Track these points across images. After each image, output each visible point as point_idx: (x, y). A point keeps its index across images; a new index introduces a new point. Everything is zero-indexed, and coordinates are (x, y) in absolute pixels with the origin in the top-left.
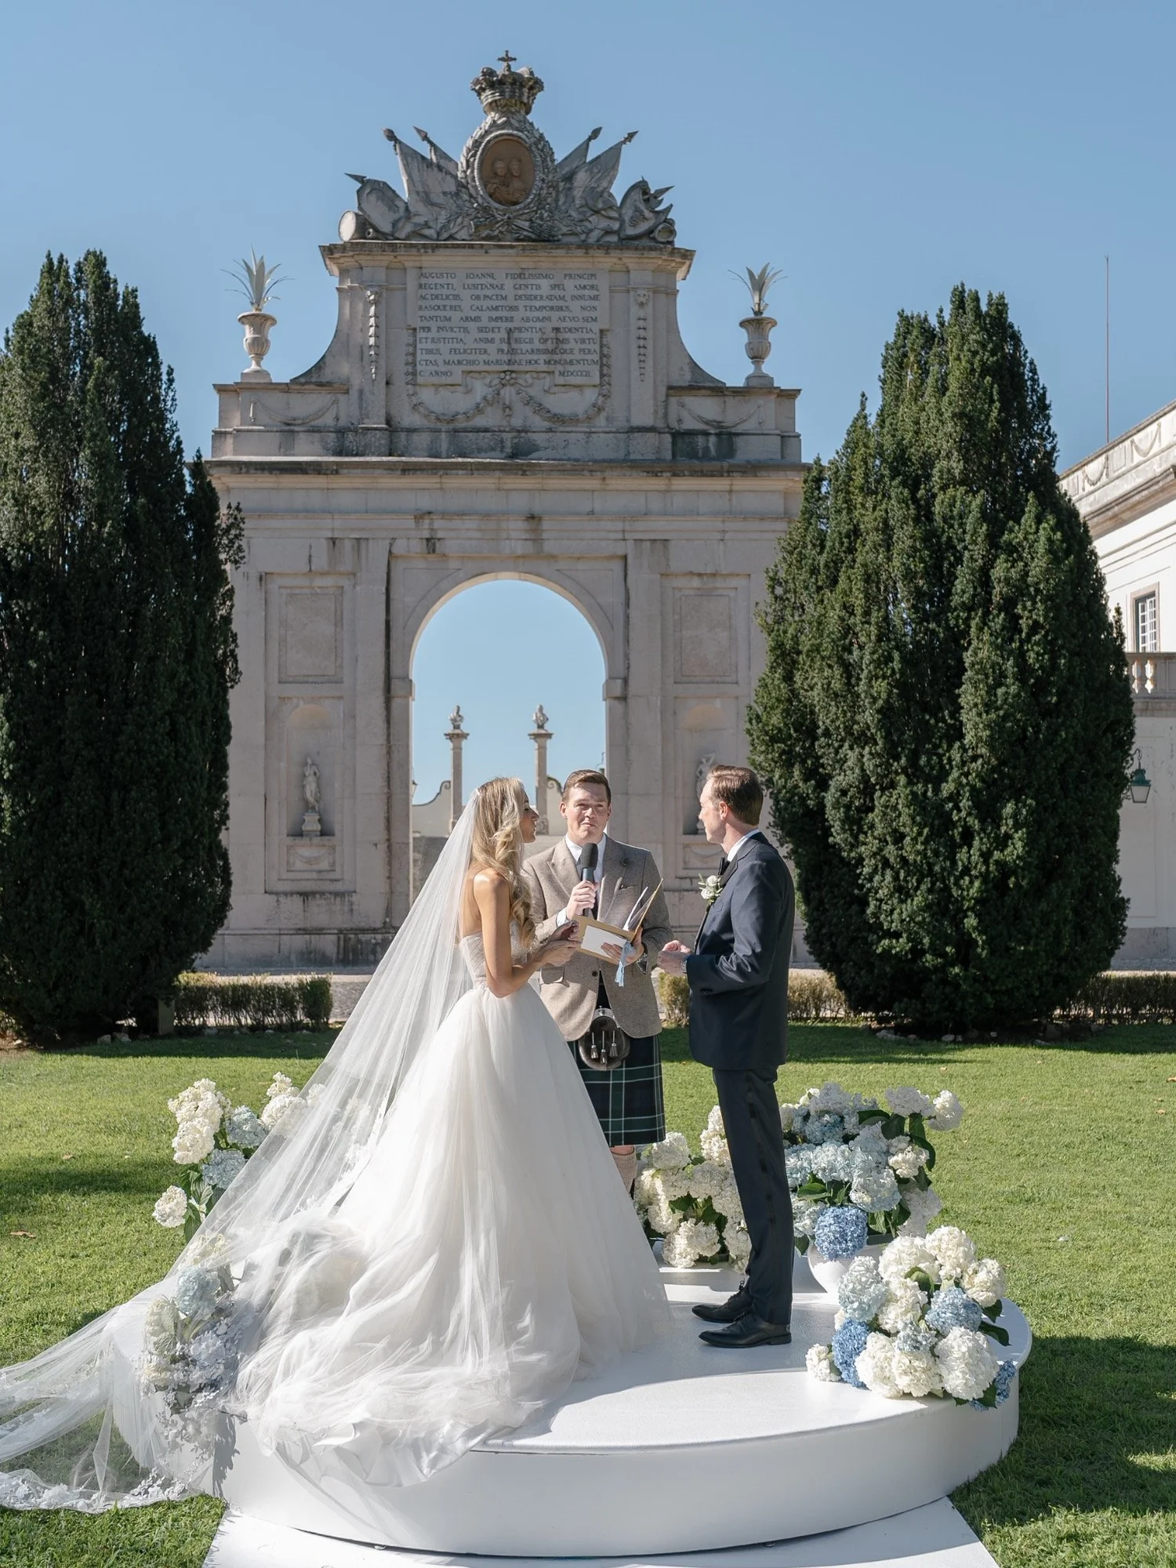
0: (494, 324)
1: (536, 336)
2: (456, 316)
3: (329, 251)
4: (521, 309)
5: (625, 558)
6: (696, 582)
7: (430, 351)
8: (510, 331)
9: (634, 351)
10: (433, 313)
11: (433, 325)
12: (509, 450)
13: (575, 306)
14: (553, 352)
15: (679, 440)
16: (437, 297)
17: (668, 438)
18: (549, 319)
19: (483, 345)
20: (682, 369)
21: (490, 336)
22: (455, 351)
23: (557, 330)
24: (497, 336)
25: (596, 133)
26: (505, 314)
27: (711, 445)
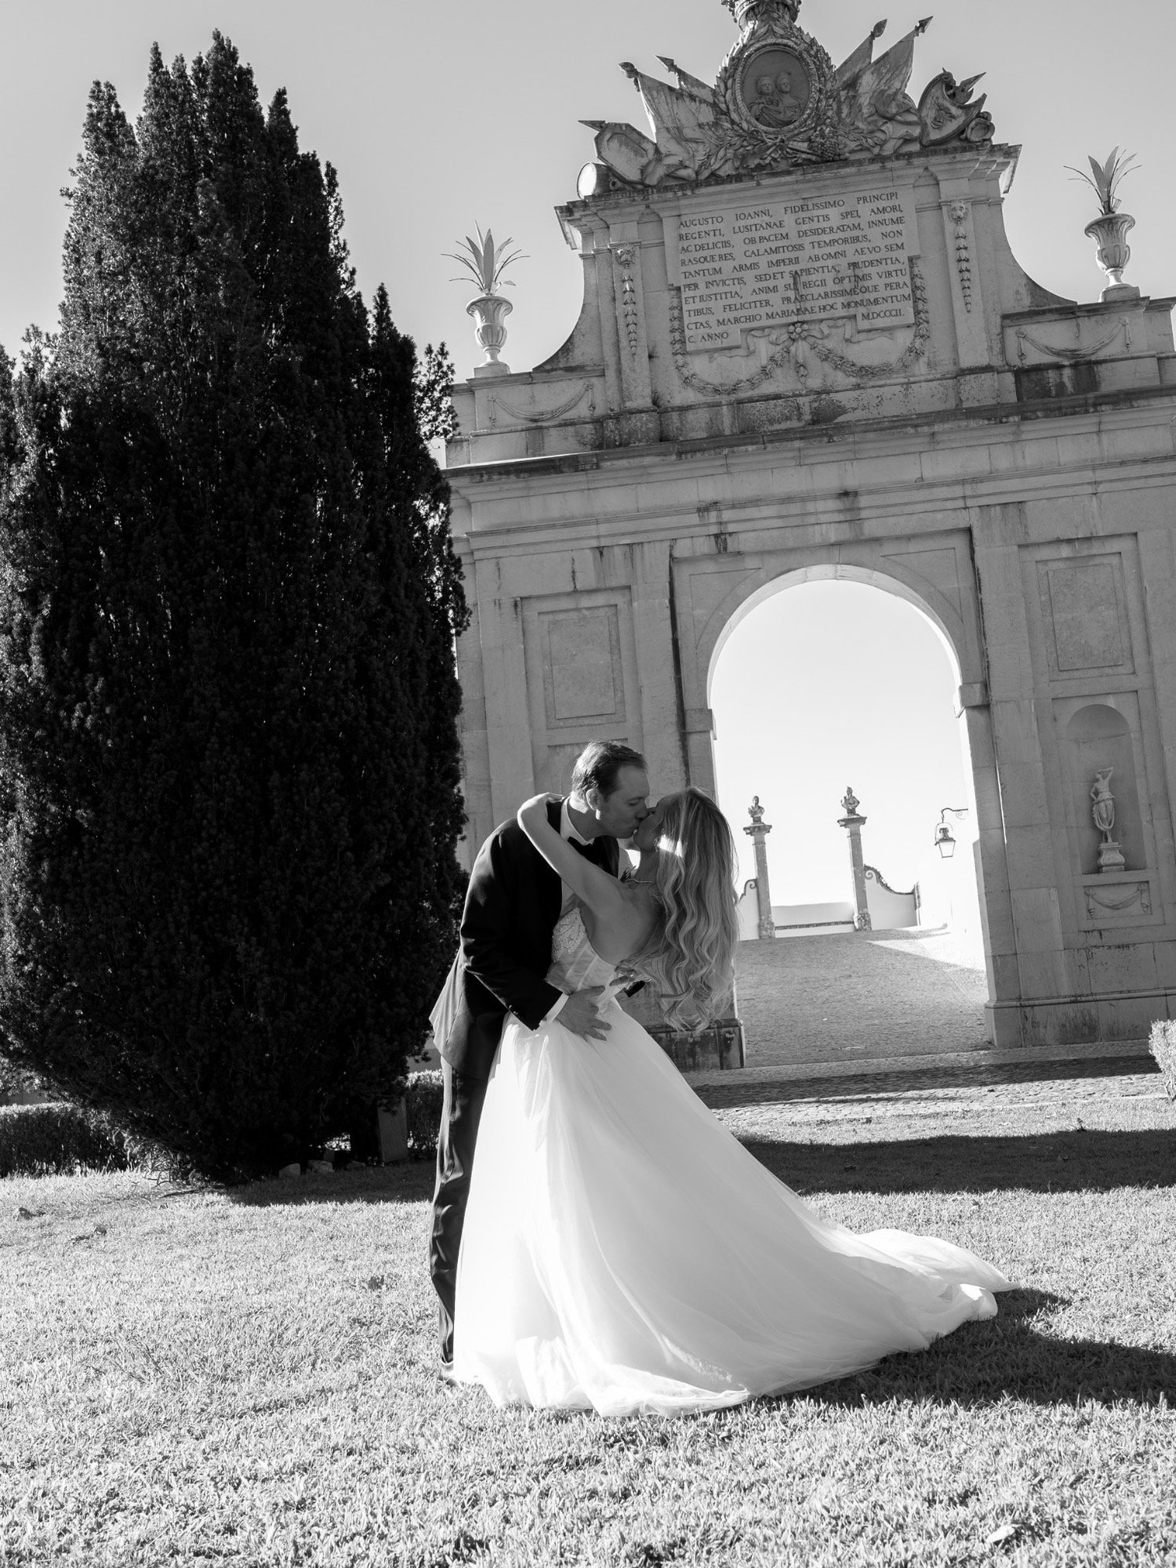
0: (775, 269)
1: (829, 277)
2: (727, 266)
3: (568, 211)
4: (808, 246)
5: (969, 531)
6: (1065, 551)
7: (698, 312)
8: (795, 275)
9: (955, 277)
10: (699, 266)
11: (701, 281)
12: (807, 417)
13: (875, 234)
14: (852, 292)
15: (1024, 379)
16: (702, 247)
17: (1009, 378)
18: (843, 254)
19: (763, 296)
20: (1017, 292)
21: (771, 284)
22: (730, 307)
23: (854, 265)
24: (780, 283)
25: (879, 28)
26: (787, 255)
27: (1066, 380)
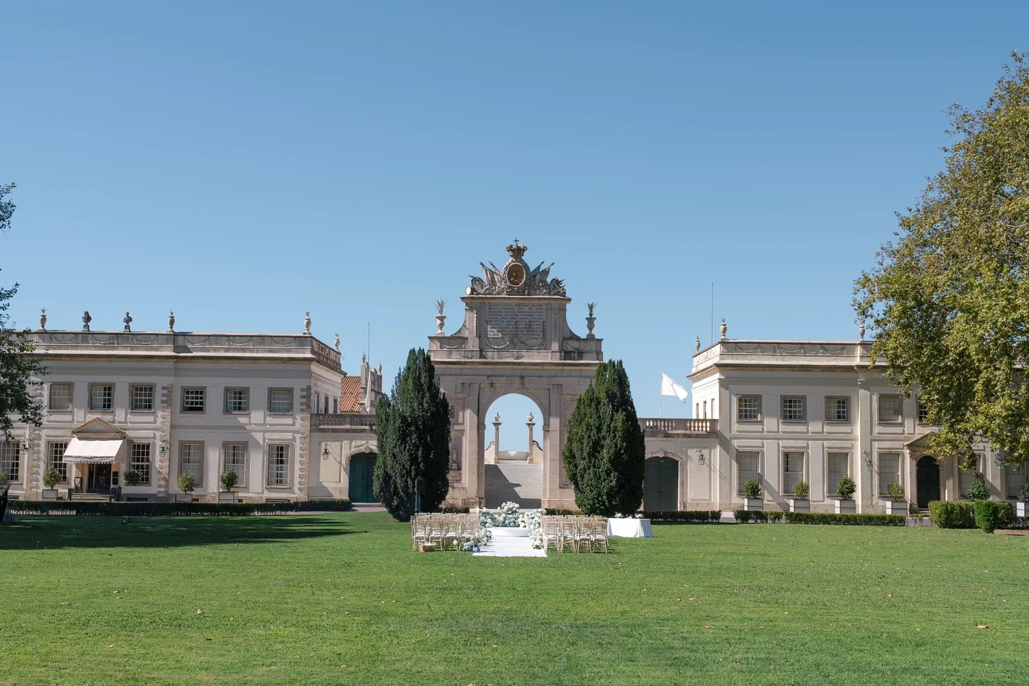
0: (511, 320)
1: (524, 323)
2: (500, 317)
3: (463, 299)
4: (520, 315)
5: (549, 389)
6: (570, 397)
7: (492, 328)
8: (516, 322)
9: (553, 330)
10: (493, 317)
11: (493, 320)
12: (515, 357)
13: (536, 315)
14: (529, 329)
15: (566, 354)
16: (494, 312)
17: (563, 354)
18: (528, 319)
20: (567, 333)
23: (530, 322)
24: (512, 323)
25: (542, 263)
26: (514, 317)
27: (576, 355)
